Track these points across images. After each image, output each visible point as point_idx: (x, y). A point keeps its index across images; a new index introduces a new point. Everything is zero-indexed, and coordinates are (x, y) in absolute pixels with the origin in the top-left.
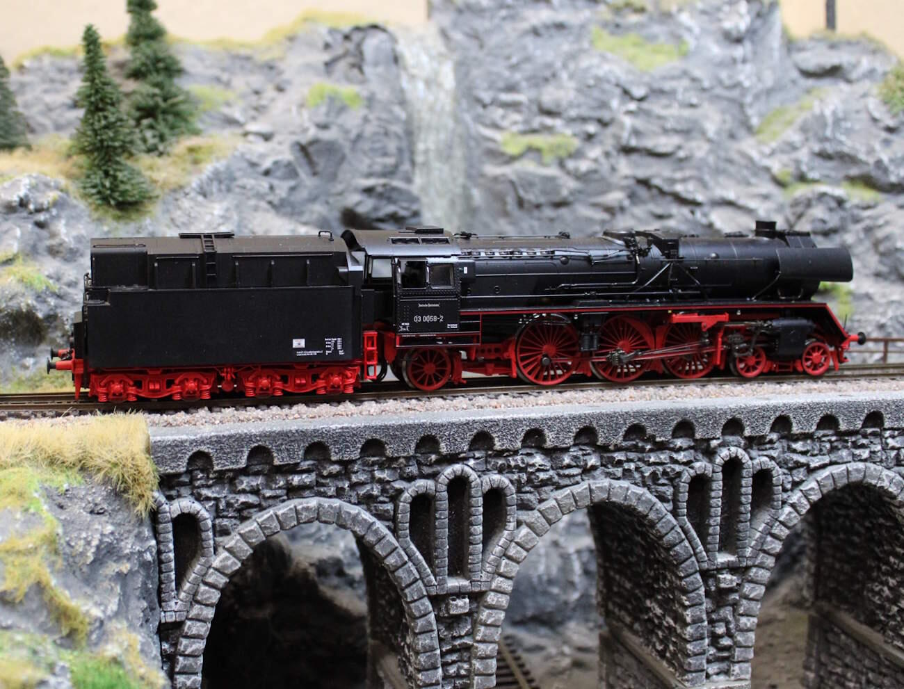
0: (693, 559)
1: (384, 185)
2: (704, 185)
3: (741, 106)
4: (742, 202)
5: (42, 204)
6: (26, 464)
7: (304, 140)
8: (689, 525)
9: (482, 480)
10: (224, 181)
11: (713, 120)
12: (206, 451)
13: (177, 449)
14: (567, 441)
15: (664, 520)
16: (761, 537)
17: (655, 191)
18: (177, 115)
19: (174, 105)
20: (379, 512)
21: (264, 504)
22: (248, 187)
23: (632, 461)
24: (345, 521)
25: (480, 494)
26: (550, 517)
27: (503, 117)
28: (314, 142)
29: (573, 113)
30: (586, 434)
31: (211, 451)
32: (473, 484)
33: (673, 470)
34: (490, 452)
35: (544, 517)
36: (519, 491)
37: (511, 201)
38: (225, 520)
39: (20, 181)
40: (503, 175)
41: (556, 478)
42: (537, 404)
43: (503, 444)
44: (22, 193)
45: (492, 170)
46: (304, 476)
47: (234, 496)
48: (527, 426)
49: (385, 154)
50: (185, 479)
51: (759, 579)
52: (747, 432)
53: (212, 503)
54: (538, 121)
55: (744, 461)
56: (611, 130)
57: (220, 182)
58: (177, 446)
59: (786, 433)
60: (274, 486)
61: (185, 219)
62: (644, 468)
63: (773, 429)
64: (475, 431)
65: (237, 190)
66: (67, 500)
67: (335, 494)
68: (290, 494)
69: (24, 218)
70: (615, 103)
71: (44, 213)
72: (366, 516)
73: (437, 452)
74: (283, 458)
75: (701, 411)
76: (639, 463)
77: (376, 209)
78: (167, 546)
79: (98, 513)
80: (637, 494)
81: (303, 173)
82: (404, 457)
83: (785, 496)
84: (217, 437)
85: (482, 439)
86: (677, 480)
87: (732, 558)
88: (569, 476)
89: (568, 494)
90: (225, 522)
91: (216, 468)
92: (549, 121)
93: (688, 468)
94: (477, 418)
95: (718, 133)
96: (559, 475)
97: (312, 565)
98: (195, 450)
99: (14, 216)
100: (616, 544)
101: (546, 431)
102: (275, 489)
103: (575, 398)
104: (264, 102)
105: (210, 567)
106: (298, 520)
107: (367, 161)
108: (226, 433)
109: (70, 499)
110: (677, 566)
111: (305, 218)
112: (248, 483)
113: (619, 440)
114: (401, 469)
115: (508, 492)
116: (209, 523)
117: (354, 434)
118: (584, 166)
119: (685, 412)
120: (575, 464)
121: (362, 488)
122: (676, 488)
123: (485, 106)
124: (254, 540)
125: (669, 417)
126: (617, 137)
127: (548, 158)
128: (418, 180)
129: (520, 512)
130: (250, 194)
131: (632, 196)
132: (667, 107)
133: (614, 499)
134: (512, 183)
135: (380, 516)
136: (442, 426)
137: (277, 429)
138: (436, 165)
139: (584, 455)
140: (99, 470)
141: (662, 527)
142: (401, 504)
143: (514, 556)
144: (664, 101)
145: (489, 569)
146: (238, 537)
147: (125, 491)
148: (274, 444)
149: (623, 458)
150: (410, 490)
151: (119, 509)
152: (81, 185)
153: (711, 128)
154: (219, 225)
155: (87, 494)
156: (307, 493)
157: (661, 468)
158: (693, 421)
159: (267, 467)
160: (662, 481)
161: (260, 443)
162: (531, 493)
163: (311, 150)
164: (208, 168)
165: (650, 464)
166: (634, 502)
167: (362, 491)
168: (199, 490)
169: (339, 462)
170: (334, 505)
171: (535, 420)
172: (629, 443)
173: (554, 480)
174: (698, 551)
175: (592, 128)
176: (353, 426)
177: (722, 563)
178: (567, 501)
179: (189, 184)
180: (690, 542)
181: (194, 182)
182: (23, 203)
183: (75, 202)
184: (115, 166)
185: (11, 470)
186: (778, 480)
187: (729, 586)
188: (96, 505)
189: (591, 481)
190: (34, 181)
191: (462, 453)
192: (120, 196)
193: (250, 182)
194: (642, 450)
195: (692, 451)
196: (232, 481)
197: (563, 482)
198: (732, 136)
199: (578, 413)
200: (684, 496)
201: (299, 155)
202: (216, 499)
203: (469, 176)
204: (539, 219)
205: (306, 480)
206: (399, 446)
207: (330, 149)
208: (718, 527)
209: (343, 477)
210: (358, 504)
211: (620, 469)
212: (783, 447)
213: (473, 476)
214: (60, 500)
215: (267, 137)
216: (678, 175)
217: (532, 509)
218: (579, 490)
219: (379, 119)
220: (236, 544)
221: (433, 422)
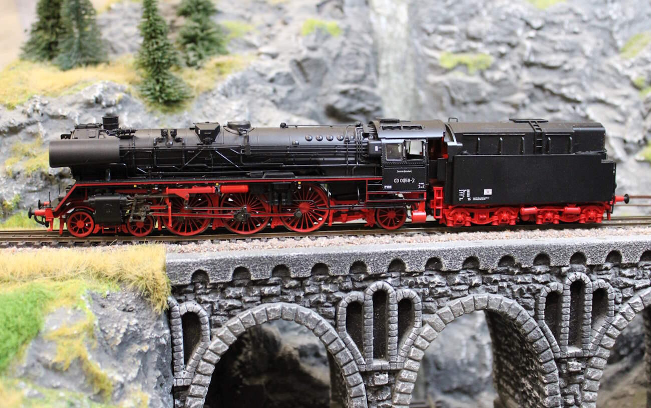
0: (550, 350)
1: (356, 89)
2: (583, 89)
3: (611, 33)
4: (609, 100)
5: (111, 102)
6: (82, 277)
7: (299, 58)
8: (546, 327)
9: (397, 293)
10: (241, 86)
11: (590, 42)
12: (204, 270)
13: (184, 268)
14: (457, 266)
15: (528, 322)
16: (599, 336)
17: (547, 93)
18: (211, 41)
19: (208, 34)
20: (325, 313)
21: (245, 306)
22: (258, 90)
23: (505, 281)
24: (301, 319)
25: (395, 302)
26: (446, 319)
27: (442, 42)
28: (306, 59)
29: (490, 39)
30: (471, 262)
31: (207, 270)
32: (390, 295)
33: (535, 288)
34: (403, 273)
35: (442, 319)
36: (424, 300)
37: (446, 100)
38: (218, 317)
39: (96, 86)
40: (441, 82)
41: (450, 292)
42: (439, 241)
43: (412, 268)
44: (97, 94)
45: (433, 78)
46: (272, 288)
47: (223, 300)
48: (429, 256)
49: (356, 68)
50: (191, 289)
51: (598, 365)
52: (589, 262)
53: (208, 305)
54: (466, 44)
55: (586, 282)
56: (517, 50)
57: (238, 87)
58: (184, 266)
59: (618, 263)
60: (251, 294)
61: (212, 112)
62: (514, 286)
63: (607, 260)
64: (392, 258)
65: (250, 92)
66: (107, 302)
67: (294, 300)
68: (263, 300)
69: (99, 111)
70: (520, 32)
71: (113, 107)
72: (316, 316)
73: (365, 272)
74: (257, 275)
75: (555, 246)
76: (510, 282)
77: (349, 105)
78: (178, 334)
79: (129, 311)
80: (508, 304)
81: (299, 81)
82: (342, 276)
83: (617, 307)
84: (212, 260)
85: (397, 264)
86: (538, 295)
87: (578, 350)
88: (459, 291)
89: (459, 303)
90: (218, 318)
91: (211, 281)
92: (473, 44)
93: (545, 286)
94: (393, 250)
95: (593, 52)
96: (452, 290)
97: (295, 349)
98: (197, 269)
99: (91, 110)
100: (504, 339)
101: (442, 260)
102: (253, 296)
103: (467, 237)
104: (273, 32)
105: (207, 349)
106: (268, 318)
107: (343, 73)
108: (218, 258)
109: (110, 301)
110: (538, 355)
111: (300, 111)
112: (234, 292)
113: (495, 266)
114: (340, 284)
115: (415, 301)
116: (207, 319)
117: (307, 260)
118: (497, 75)
119: (543, 247)
120: (463, 282)
121: (313, 296)
122: (537, 300)
123: (429, 34)
124: (237, 331)
125: (531, 250)
126: (521, 55)
127: (472, 70)
128: (382, 85)
129: (424, 315)
130: (259, 95)
131: (531, 97)
132: (557, 34)
133: (491, 307)
134: (447, 87)
135: (325, 316)
136: (369, 254)
137: (253, 255)
138: (394, 75)
139: (470, 276)
140: (131, 281)
141: (527, 327)
142: (340, 308)
143: (420, 346)
144: (555, 30)
145: (403, 354)
146: (227, 329)
147: (148, 296)
148: (251, 266)
149: (498, 279)
150: (346, 299)
151: (144, 309)
152: (140, 89)
153: (588, 49)
154: (236, 116)
155: (122, 298)
156: (274, 299)
157: (526, 286)
158: (549, 253)
159: (247, 281)
160: (527, 295)
161: (241, 265)
162: (432, 302)
163: (304, 64)
164: (229, 77)
165: (518, 284)
166: (506, 310)
167: (313, 298)
168: (200, 296)
169: (297, 279)
170: (293, 308)
171: (434, 251)
172: (502, 268)
173: (448, 293)
174: (553, 344)
175: (503, 49)
176: (306, 254)
177: (571, 354)
178: (456, 308)
179: (216, 88)
180: (547, 339)
181: (219, 87)
182: (98, 101)
183: (135, 100)
184: (163, 76)
185: (70, 281)
186: (612, 296)
187: (576, 370)
188: (127, 305)
189: (475, 295)
190: (106, 86)
191: (383, 273)
192: (166, 96)
193: (259, 87)
194: (512, 274)
195: (548, 275)
196: (222, 290)
197: (455, 295)
198: (604, 54)
199: (465, 247)
200: (543, 306)
201: (296, 68)
202: (211, 302)
203: (417, 83)
204: (466, 113)
205: (273, 291)
206: (338, 268)
207: (318, 64)
208: (568, 329)
209: (300, 289)
210: (311, 307)
211: (496, 287)
212: (615, 273)
213: (391, 289)
214: (103, 302)
215: (274, 56)
216: (564, 82)
217: (433, 313)
218: (466, 301)
219: (354, 44)
220: (225, 334)
221: (362, 252)
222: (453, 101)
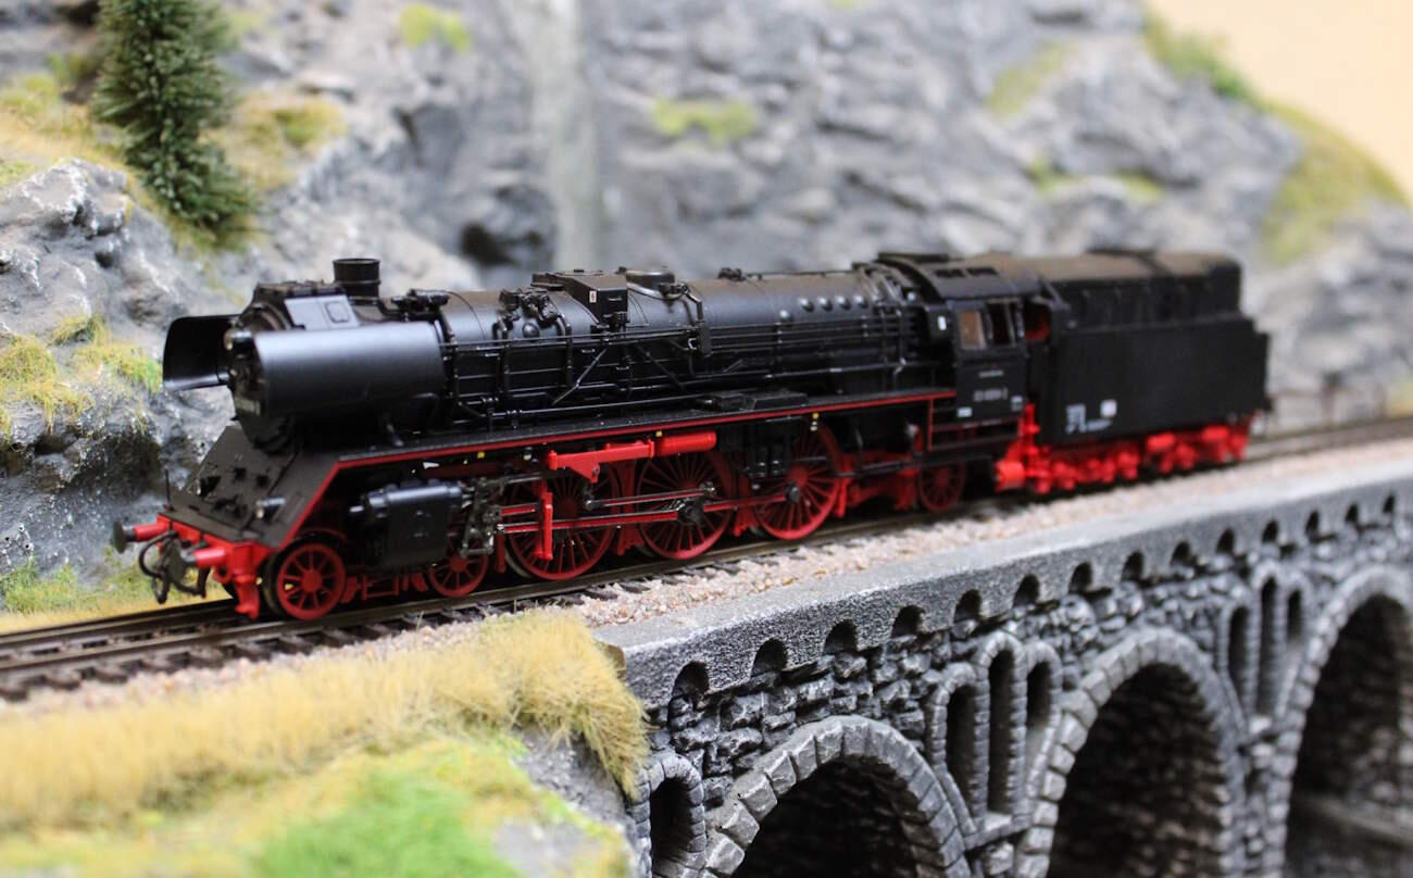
1: (524, 185)
2: (929, 182)
3: (963, 63)
5: (111, 219)
7: (410, 103)
8: (1229, 683)
9: (1026, 652)
12: (702, 661)
13: (662, 664)
14: (1115, 578)
15: (1207, 679)
16: (1293, 687)
20: (908, 727)
21: (769, 741)
22: (370, 186)
23: (1173, 598)
24: (877, 750)
25: (1024, 673)
26: (1099, 698)
27: (650, 72)
29: (752, 67)
30: (1134, 563)
31: (708, 660)
32: (1016, 660)
33: (1213, 604)
34: (1031, 608)
35: (1093, 700)
36: (1061, 663)
37: (670, 208)
38: (716, 779)
39: (62, 172)
41: (1100, 636)
43: (1050, 593)
44: (79, 196)
45: (637, 158)
46: (821, 682)
47: (727, 734)
48: (1076, 560)
50: (664, 717)
52: (1282, 538)
53: (701, 752)
54: (701, 79)
55: (1278, 580)
56: (803, 96)
58: (662, 659)
59: (1315, 533)
60: (781, 706)
61: (299, 246)
62: (1185, 605)
63: (1305, 531)
64: (1022, 576)
67: (857, 706)
68: (801, 717)
70: (807, 54)
71: (112, 236)
73: (977, 615)
74: (799, 657)
75: (1245, 514)
76: (1180, 599)
77: (513, 224)
80: (1184, 646)
82: (940, 630)
83: (1314, 623)
84: (717, 633)
85: (1028, 588)
86: (1217, 619)
87: (1266, 722)
88: (1113, 630)
89: (1116, 659)
91: (713, 689)
92: (714, 80)
93: (1226, 599)
94: (1024, 555)
96: (1102, 630)
98: (687, 660)
101: (1094, 566)
102: (784, 712)
105: (703, 869)
106: (818, 761)
107: (493, 142)
108: (731, 624)
110: (1216, 746)
112: (749, 707)
113: (1165, 566)
114: (934, 650)
115: (1052, 667)
116: (702, 790)
117: (888, 603)
118: (771, 152)
119: (1230, 517)
121: (889, 689)
122: (1216, 629)
123: (618, 53)
124: (764, 807)
125: (1215, 526)
126: (812, 107)
127: (717, 138)
129: (1064, 695)
131: (842, 202)
135: (910, 732)
136: (987, 572)
137: (792, 607)
139: (1125, 597)
140: (558, 721)
142: (936, 707)
143: (1060, 767)
145: (1032, 792)
146: (741, 807)
148: (790, 634)
149: (1163, 595)
153: (934, 95)
156: (822, 711)
157: (1201, 604)
158: (1235, 528)
159: (773, 676)
160: (1203, 622)
161: (773, 635)
162: (1074, 662)
163: (419, 122)
165: (1191, 599)
167: (889, 695)
168: (682, 733)
169: (865, 652)
170: (859, 725)
171: (1085, 550)
172: (1173, 570)
173: (1098, 639)
175: (776, 93)
176: (886, 588)
177: (1255, 734)
178: (1114, 670)
179: (296, 181)
180: (1231, 709)
181: (305, 176)
182: (80, 219)
183: (147, 215)
186: (1307, 601)
189: (1138, 635)
190: (86, 174)
191: (1004, 612)
193: (370, 178)
194: (1184, 579)
195: (1230, 573)
196: (727, 708)
197: (1107, 640)
198: (957, 107)
199: (1127, 533)
200: (1224, 642)
201: (405, 132)
202: (707, 746)
203: (602, 168)
204: (713, 238)
205: (823, 689)
206: (938, 614)
207: (448, 121)
209: (868, 676)
210: (884, 717)
211: (1162, 611)
212: (1311, 554)
213: (1017, 647)
215: (350, 97)
216: (897, 165)
217: (1076, 687)
218: (1129, 651)
220: (739, 820)
221: (978, 568)
222: (685, 211)
